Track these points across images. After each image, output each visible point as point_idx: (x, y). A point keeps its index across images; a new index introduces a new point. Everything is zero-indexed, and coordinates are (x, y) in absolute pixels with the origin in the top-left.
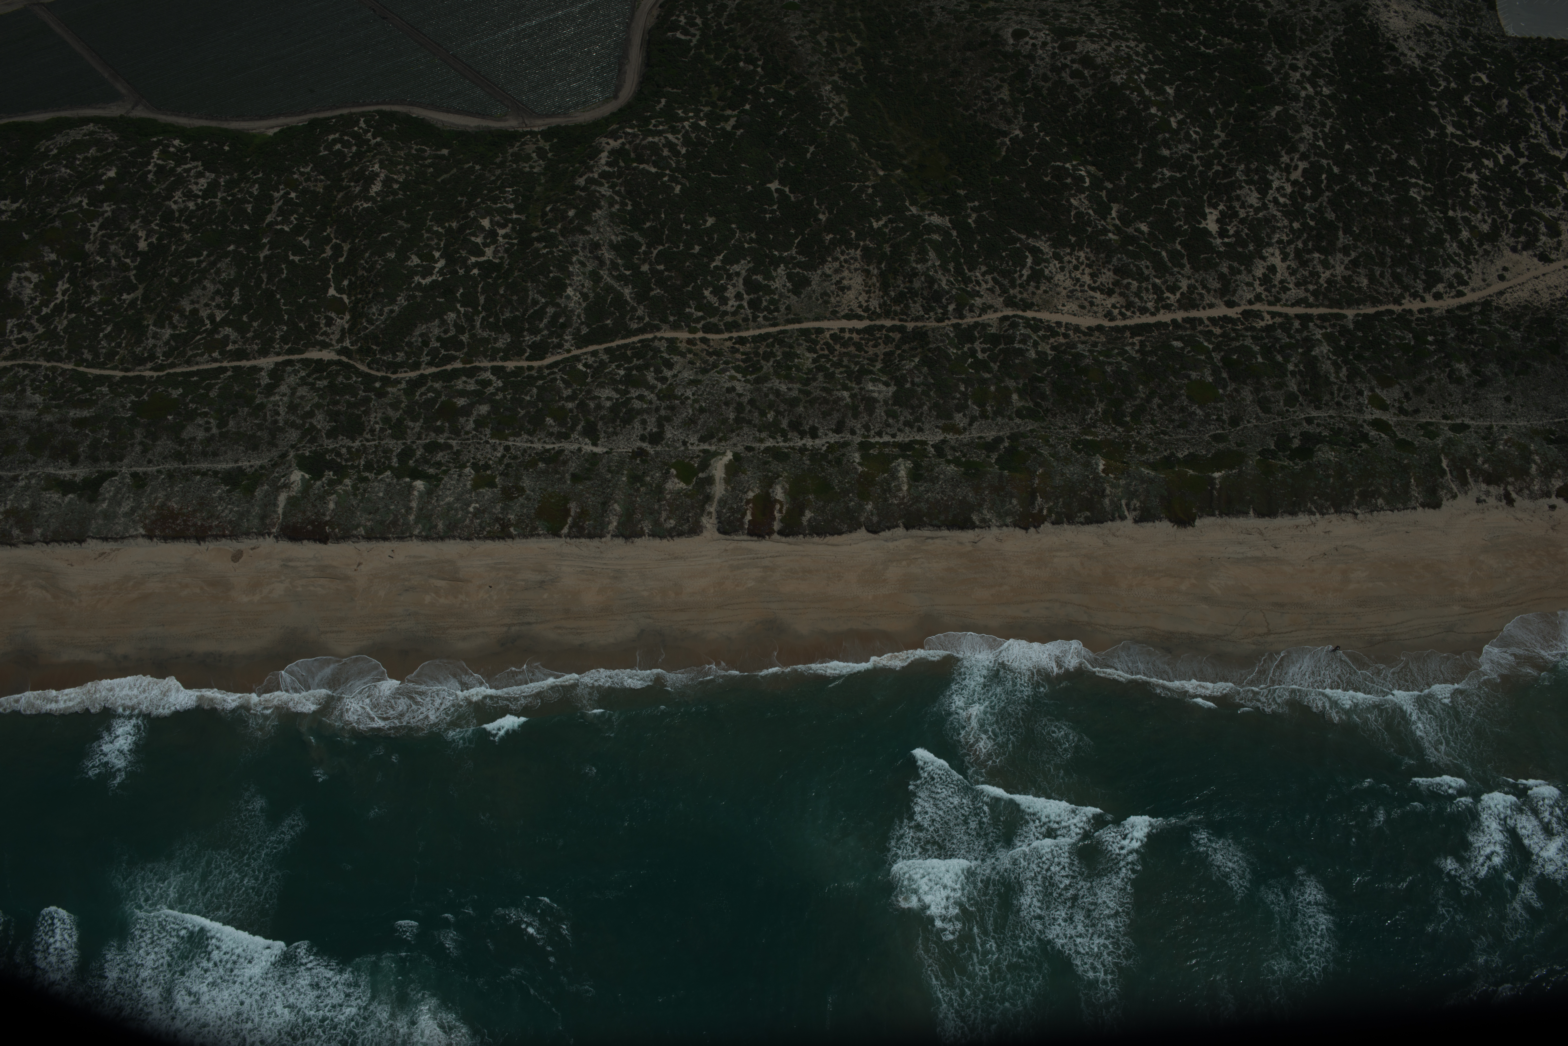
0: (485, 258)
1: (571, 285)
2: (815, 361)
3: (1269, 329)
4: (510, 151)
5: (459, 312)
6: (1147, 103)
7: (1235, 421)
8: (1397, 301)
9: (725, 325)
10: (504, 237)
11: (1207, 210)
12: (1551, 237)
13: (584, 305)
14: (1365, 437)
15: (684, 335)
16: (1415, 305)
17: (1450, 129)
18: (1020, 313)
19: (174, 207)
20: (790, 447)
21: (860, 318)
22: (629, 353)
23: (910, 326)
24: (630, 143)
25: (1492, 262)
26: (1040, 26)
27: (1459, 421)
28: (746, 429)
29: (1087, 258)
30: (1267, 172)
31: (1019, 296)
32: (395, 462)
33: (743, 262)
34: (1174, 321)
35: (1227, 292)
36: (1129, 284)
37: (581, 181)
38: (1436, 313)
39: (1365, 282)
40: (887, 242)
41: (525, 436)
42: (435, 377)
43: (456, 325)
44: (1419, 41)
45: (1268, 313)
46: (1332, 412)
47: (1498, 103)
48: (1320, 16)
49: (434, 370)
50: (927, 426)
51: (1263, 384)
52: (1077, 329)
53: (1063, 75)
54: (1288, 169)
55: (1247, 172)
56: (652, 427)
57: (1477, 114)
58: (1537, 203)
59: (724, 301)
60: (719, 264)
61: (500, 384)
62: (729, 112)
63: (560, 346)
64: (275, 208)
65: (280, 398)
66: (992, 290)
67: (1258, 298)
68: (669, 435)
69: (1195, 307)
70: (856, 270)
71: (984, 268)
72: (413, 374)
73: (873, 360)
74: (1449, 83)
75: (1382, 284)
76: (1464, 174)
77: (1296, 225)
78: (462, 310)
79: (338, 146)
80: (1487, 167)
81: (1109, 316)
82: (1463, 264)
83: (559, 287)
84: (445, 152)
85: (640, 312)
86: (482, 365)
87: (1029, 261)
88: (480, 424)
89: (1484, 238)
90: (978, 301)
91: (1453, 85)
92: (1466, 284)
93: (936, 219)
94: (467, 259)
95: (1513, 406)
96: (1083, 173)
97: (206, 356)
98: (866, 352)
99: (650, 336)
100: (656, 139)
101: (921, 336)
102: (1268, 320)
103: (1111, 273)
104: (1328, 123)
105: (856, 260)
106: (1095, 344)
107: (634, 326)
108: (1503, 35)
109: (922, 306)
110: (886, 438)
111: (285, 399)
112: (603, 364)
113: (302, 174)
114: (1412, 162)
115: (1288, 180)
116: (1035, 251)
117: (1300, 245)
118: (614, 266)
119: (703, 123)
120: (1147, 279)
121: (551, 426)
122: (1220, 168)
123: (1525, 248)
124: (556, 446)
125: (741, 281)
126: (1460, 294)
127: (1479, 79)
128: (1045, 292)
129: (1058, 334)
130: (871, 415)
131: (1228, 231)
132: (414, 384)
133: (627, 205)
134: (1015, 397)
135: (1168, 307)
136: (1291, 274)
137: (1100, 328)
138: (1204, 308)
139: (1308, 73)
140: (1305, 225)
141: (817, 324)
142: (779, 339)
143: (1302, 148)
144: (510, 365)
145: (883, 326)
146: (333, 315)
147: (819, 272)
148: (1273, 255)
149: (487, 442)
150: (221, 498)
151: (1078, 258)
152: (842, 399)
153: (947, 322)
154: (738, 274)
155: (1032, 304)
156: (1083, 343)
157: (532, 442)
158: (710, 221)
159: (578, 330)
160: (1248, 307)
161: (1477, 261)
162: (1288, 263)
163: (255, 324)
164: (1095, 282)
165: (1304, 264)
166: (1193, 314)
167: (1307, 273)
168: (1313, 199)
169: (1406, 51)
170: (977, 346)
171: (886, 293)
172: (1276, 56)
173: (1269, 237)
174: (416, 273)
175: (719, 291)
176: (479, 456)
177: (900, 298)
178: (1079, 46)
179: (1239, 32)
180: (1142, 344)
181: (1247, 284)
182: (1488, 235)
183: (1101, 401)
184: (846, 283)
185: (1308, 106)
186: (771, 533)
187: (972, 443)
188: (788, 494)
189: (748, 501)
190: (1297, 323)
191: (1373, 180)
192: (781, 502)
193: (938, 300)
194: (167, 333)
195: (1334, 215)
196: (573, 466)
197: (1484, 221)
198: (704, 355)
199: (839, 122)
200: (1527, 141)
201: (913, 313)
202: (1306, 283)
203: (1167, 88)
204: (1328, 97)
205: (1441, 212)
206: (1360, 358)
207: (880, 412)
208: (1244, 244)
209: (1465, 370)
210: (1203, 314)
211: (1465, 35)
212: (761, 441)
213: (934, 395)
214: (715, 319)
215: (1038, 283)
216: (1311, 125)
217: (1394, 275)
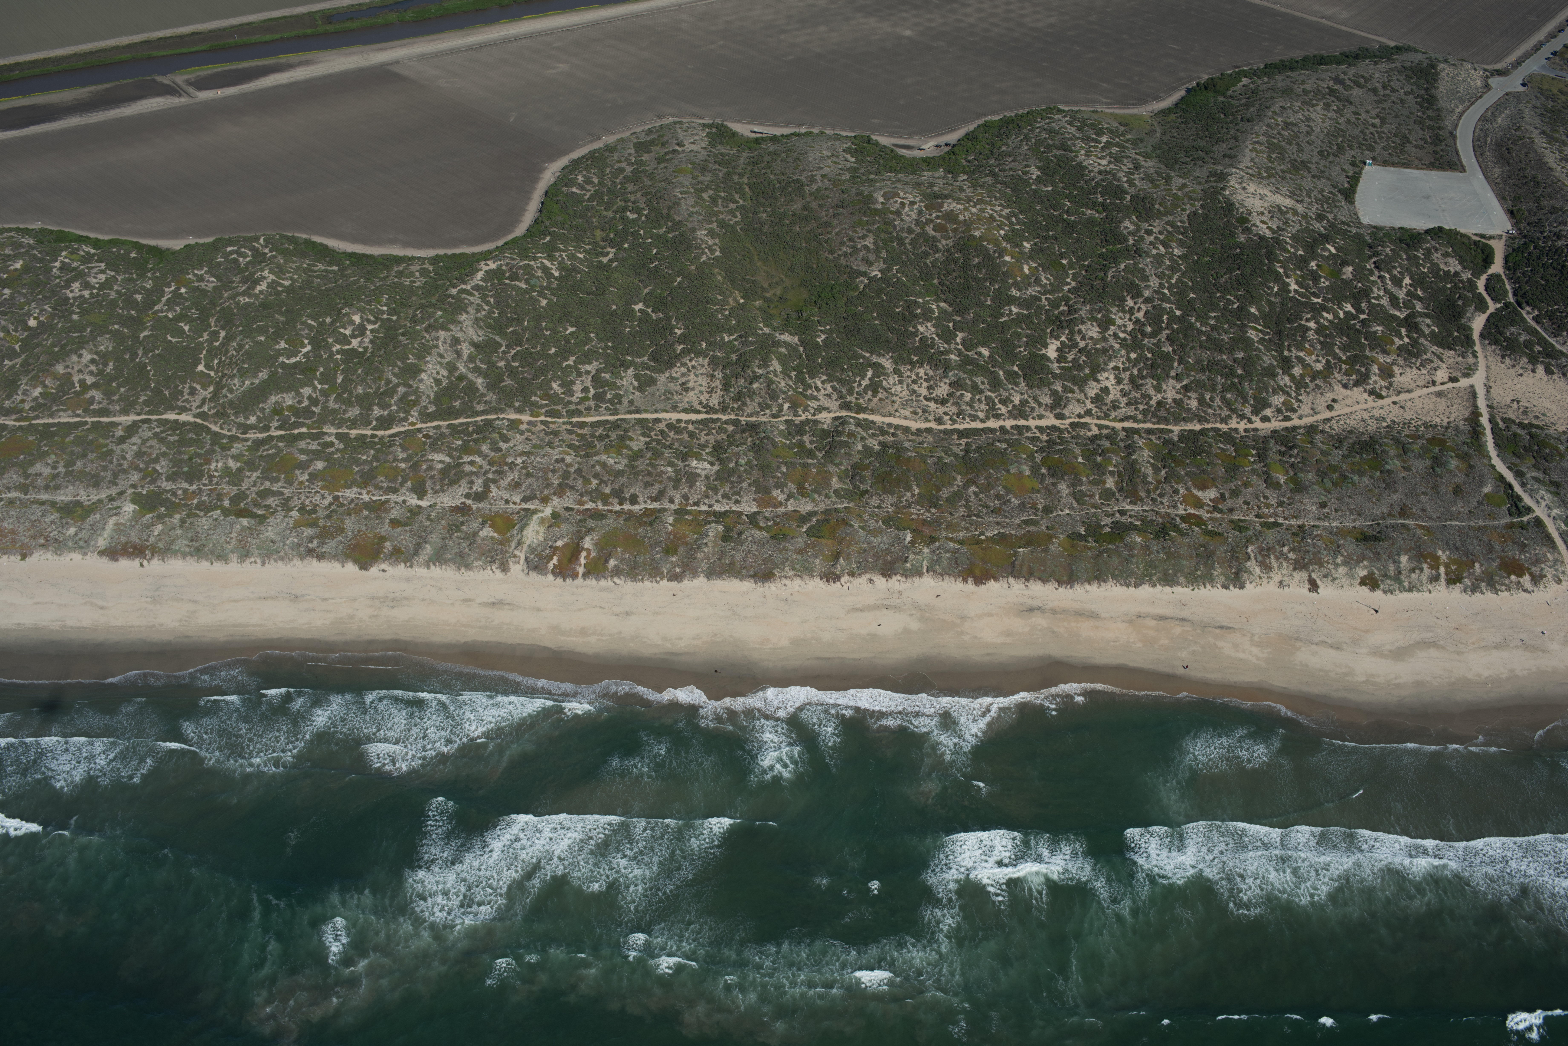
0: (350, 347)
1: (426, 371)
2: (646, 443)
3: (1095, 438)
4: (396, 269)
5: (315, 388)
6: (1002, 252)
7: (1047, 510)
8: (1224, 420)
9: (567, 411)
10: (372, 331)
11: (1048, 341)
12: (1383, 378)
13: (436, 389)
14: (1176, 528)
15: (526, 418)
16: (1242, 426)
17: (1293, 287)
18: (853, 415)
19: (71, 295)
20: (608, 510)
21: (698, 412)
22: (470, 429)
23: (745, 419)
24: (507, 265)
25: (1322, 394)
26: (911, 191)
27: (1273, 520)
28: (568, 494)
29: (926, 374)
30: (1110, 312)
31: (855, 401)
32: (226, 503)
33: (595, 363)
34: (1002, 428)
35: (1057, 406)
36: (962, 395)
37: (454, 291)
38: (1261, 433)
39: (1194, 404)
40: (735, 352)
41: (356, 489)
42: (281, 438)
43: (310, 398)
44: (1272, 217)
45: (1096, 425)
46: (1145, 507)
47: (1344, 270)
48: (1180, 194)
49: (282, 433)
50: (744, 500)
51: (1080, 480)
52: (906, 430)
53: (927, 228)
54: (1131, 311)
55: (1091, 311)
56: (478, 487)
57: (1320, 277)
58: (1372, 350)
59: (570, 393)
60: (572, 363)
61: (341, 446)
62: (609, 249)
63: (405, 419)
64: (164, 299)
65: (130, 449)
66: (829, 396)
67: (1088, 413)
68: (493, 494)
70: (702, 374)
71: (824, 377)
72: (260, 436)
73: (704, 445)
74: (1297, 250)
76: (1303, 322)
77: (1133, 356)
78: (319, 387)
79: (235, 256)
80: (1327, 319)
81: (939, 421)
82: (1293, 394)
83: (414, 371)
84: (335, 268)
85: (487, 398)
86: (328, 431)
87: (869, 374)
88: (313, 477)
89: (1316, 375)
90: (814, 404)
91: (1301, 252)
92: (1294, 410)
93: (785, 337)
94: (333, 345)
95: (1327, 510)
96: (934, 307)
97: (70, 412)
98: (698, 439)
99: (493, 417)
100: (532, 263)
101: (752, 428)
102: (1095, 431)
103: (947, 387)
104: (1176, 276)
105: (703, 366)
106: (921, 442)
107: (480, 408)
108: (1360, 223)
109: (759, 404)
110: (703, 508)
111: (135, 448)
112: (443, 436)
113: (195, 275)
114: (1253, 310)
115: (1130, 320)
116: (877, 367)
117: (1136, 372)
118: (471, 359)
119: (581, 256)
120: (981, 392)
121: (382, 482)
122: (1066, 308)
123: (1357, 384)
124: (383, 498)
125: (590, 378)
126: (1287, 419)
127: (1327, 250)
128: (881, 399)
129: (887, 433)
130: (691, 488)
131: (1066, 358)
132: (260, 443)
133: (494, 313)
134: (835, 480)
135: (997, 417)
136: (1124, 395)
137: (928, 430)
138: (1034, 418)
139: (1162, 237)
140: (1141, 357)
141: (655, 416)
142: (616, 425)
143: (1147, 293)
144: (354, 433)
145: (718, 419)
146: (198, 387)
147: (667, 375)
148: (1107, 379)
149: (318, 492)
150: (53, 522)
151: (917, 374)
152: (666, 473)
153: (780, 418)
154: (588, 373)
155: (867, 408)
156: (910, 441)
157: (360, 494)
158: (571, 330)
159: (426, 408)
160: (1077, 420)
161: (1308, 393)
162: (1122, 386)
163: (122, 390)
164: (931, 394)
165: (1137, 387)
166: (1022, 422)
167: (1138, 396)
168: (1153, 335)
169: (1258, 223)
170: (806, 438)
171: (726, 393)
172: (1133, 223)
173: (1106, 364)
174: (282, 355)
175: (568, 386)
176: (307, 503)
177: (739, 397)
178: (945, 205)
179: (1103, 205)
180: (967, 444)
181: (1078, 401)
182: (1320, 372)
183: (918, 486)
184: (691, 385)
185: (1158, 260)
186: (575, 576)
187: (786, 514)
188: (596, 545)
189: (557, 548)
190: (1122, 434)
191: (1212, 322)
192: (588, 551)
193: (774, 397)
194: (37, 392)
195: (1171, 349)
196: (395, 514)
197: (1318, 361)
198: (542, 434)
199: (709, 259)
200: (1369, 301)
201: (748, 410)
202: (1137, 403)
203: (1025, 244)
204: (1179, 257)
205: (1276, 351)
206: (1179, 463)
207: (700, 486)
208: (1080, 368)
209: (1282, 479)
210: (1032, 423)
211: (1320, 217)
212: (581, 503)
213: (756, 474)
214: (559, 407)
215: (875, 393)
216: (1158, 277)
217: (1223, 399)
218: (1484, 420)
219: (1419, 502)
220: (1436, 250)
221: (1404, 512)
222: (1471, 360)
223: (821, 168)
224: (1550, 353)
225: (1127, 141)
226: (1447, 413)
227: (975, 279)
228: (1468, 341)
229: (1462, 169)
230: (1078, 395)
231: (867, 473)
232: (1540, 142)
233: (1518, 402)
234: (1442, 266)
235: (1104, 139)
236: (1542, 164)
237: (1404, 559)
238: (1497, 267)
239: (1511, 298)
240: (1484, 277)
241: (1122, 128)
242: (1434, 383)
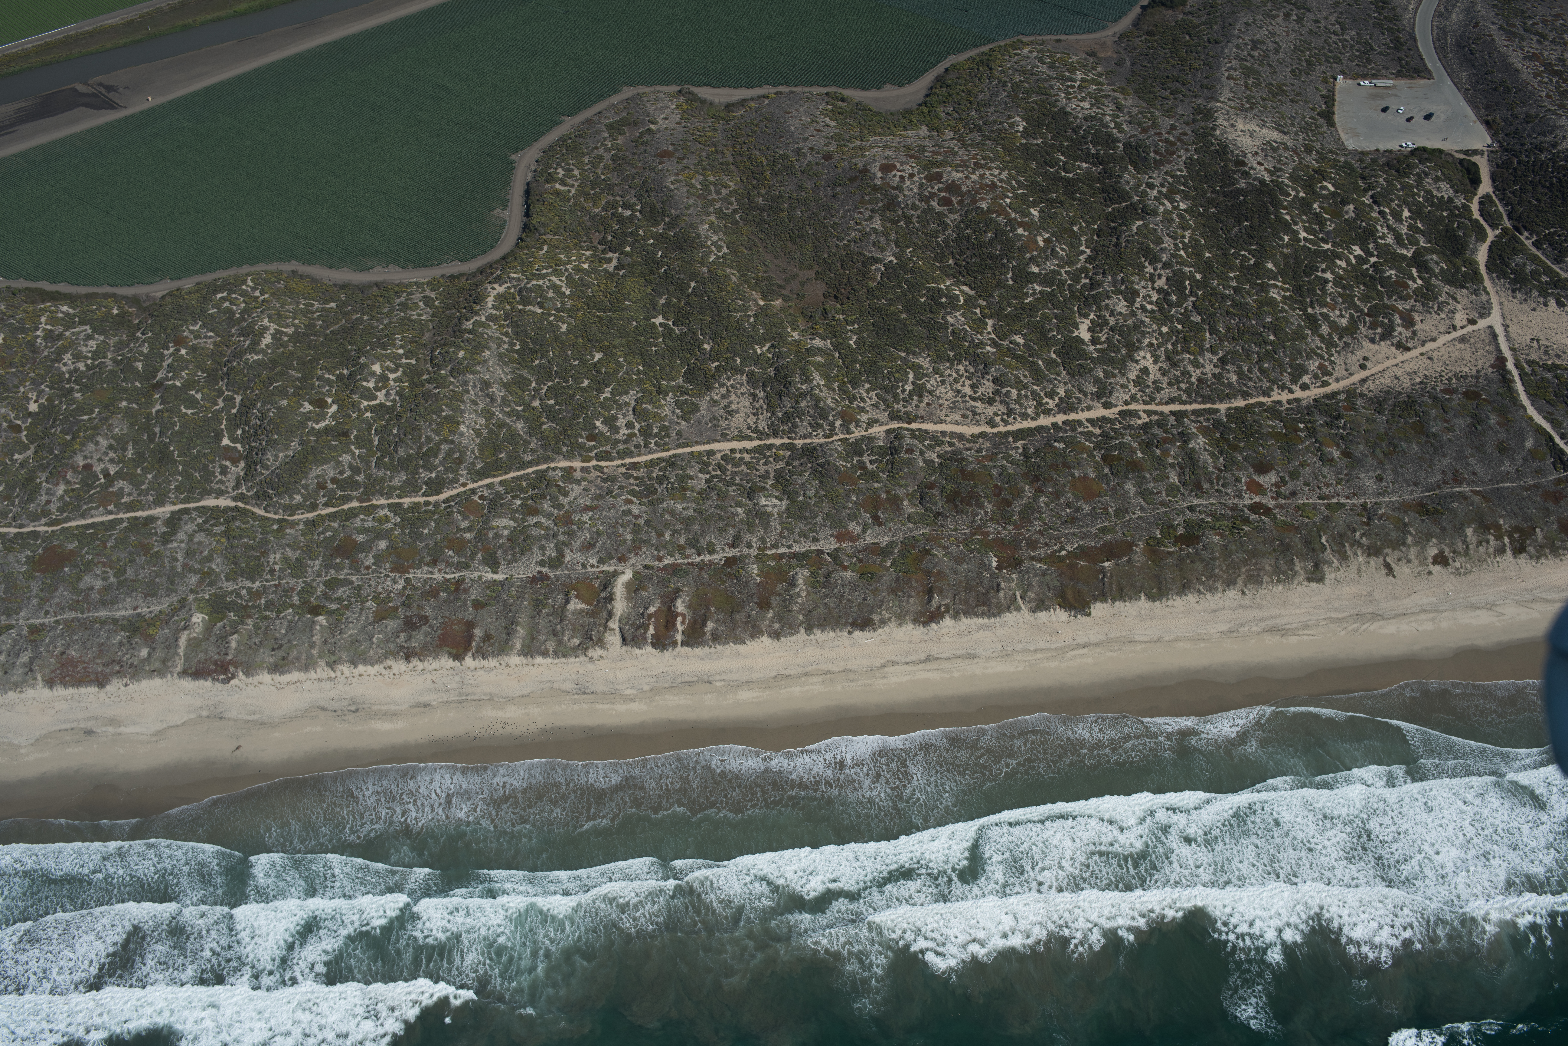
0: (377, 402)
1: (464, 423)
2: (707, 481)
3: (1146, 426)
4: (398, 301)
5: (353, 454)
6: (1013, 224)
7: (1119, 514)
8: (1266, 393)
9: (618, 452)
10: (395, 380)
11: (1078, 320)
12: (1406, 327)
13: (478, 441)
14: (1246, 521)
15: (577, 464)
16: (1284, 397)
17: (1303, 234)
18: (906, 425)
19: (64, 369)
20: (688, 564)
21: (750, 439)
22: (524, 484)
23: (799, 443)
24: (515, 287)
25: (1352, 353)
26: (905, 159)
27: (1335, 500)
28: (644, 549)
29: (967, 371)
30: (1132, 282)
31: (903, 410)
32: (296, 600)
33: (632, 393)
34: (1054, 425)
35: (1103, 394)
36: (1009, 392)
37: (469, 325)
38: (1304, 403)
39: (1234, 378)
40: (771, 366)
41: (426, 568)
42: (332, 516)
43: (351, 466)
44: (1266, 156)
45: (1144, 411)
46: (1212, 500)
47: (1346, 208)
48: (1171, 138)
49: (331, 510)
50: (822, 536)
51: (1144, 478)
52: (961, 437)
53: (932, 203)
54: (1152, 279)
55: (1114, 283)
56: (551, 552)
57: (1326, 219)
58: (1390, 297)
59: (615, 430)
60: (609, 395)
61: (398, 520)
62: (610, 255)
63: (455, 480)
64: (165, 364)
65: (177, 545)
66: (876, 406)
67: (1133, 398)
68: (568, 558)
69: (1074, 409)
70: (743, 394)
71: (867, 386)
72: (310, 515)
73: (765, 477)
74: (1298, 192)
75: (1250, 379)
76: (1319, 274)
77: (1165, 329)
78: (357, 451)
79: (227, 304)
80: (1340, 267)
81: (991, 423)
82: (1326, 356)
83: (452, 424)
84: (333, 305)
85: (532, 445)
86: (379, 503)
87: (911, 376)
88: (379, 560)
89: (1343, 332)
90: (864, 417)
91: (1302, 194)
92: (1330, 374)
93: (817, 343)
94: (360, 403)
95: (1384, 484)
96: (957, 293)
97: (101, 509)
98: (757, 470)
99: (544, 467)
100: (541, 282)
101: (810, 452)
102: (1145, 418)
103: (991, 384)
104: (1187, 234)
105: (742, 384)
106: (980, 450)
107: (528, 458)
108: (1345, 149)
109: (810, 424)
110: (783, 550)
111: (183, 545)
112: (499, 496)
113: (192, 332)
114: (1270, 266)
115: (1153, 288)
116: (916, 367)
117: (1170, 347)
118: (505, 402)
119: (586, 266)
120: (1025, 387)
121: (451, 557)
122: (1087, 281)
123: (1383, 338)
124: (457, 575)
125: (630, 409)
126: (1325, 384)
127: (1326, 188)
128: (928, 404)
129: (943, 443)
130: (766, 529)
131: (1099, 338)
132: (312, 524)
133: (515, 345)
134: (906, 503)
135: (1047, 412)
136: (1163, 375)
137: (983, 435)
138: (1082, 410)
139: (1164, 190)
140: (1173, 330)
141: (708, 447)
142: (671, 463)
143: (1164, 257)
144: (406, 501)
145: (772, 445)
146: (228, 463)
147: (707, 398)
148: (1144, 357)
149: (387, 576)
150: (121, 644)
151: (957, 372)
152: (737, 515)
153: (835, 438)
154: (627, 404)
155: (917, 416)
156: (968, 449)
157: (432, 573)
158: (598, 356)
159: (473, 464)
160: (1125, 408)
161: (1339, 353)
162: (1160, 364)
163: (149, 476)
164: (975, 392)
165: (1175, 365)
166: (1072, 416)
167: (1178, 373)
168: (1178, 304)
169: (1255, 166)
170: (866, 458)
171: (773, 414)
172: (1133, 176)
173: (1140, 342)
174: (309, 419)
175: (610, 422)
176: (380, 590)
177: (787, 417)
178: (945, 175)
179: (1096, 156)
180: (1025, 447)
181: (1122, 386)
182: (1346, 328)
183: (989, 502)
184: (734, 406)
185: (1167, 219)
186: (674, 644)
187: (866, 549)
188: (689, 607)
189: (650, 616)
190: (1172, 419)
191: (1234, 284)
192: (683, 615)
193: (824, 417)
194: (61, 489)
195: (1199, 319)
196: (474, 594)
197: (1342, 316)
198: (598, 481)
199: (718, 258)
200: (1375, 242)
201: (801, 431)
202: (1178, 382)
203: (1032, 210)
204: (1185, 210)
205: (1300, 310)
206: (1235, 448)
207: (775, 525)
208: (1116, 350)
209: (1336, 453)
210: (1082, 416)
211: (1309, 150)
212: (660, 559)
213: (826, 506)
214: (608, 448)
215: (921, 396)
216: (1171, 237)
217: (1261, 370)
218: (1510, 365)
219: (1468, 465)
220: (1426, 175)
221: (1457, 480)
222: (1484, 298)
223: (806, 139)
224: (1557, 283)
225: (1100, 75)
226: (1473, 361)
227: (991, 257)
228: (1475, 277)
229: (1430, 76)
230: (1122, 381)
231: (936, 492)
232: (1501, 40)
233: (1538, 341)
234: (1435, 193)
235: (1079, 75)
236: (1507, 67)
237: (1469, 532)
238: (1486, 187)
239: (1507, 223)
240: (1476, 200)
241: (1091, 60)
242: (1454, 328)
